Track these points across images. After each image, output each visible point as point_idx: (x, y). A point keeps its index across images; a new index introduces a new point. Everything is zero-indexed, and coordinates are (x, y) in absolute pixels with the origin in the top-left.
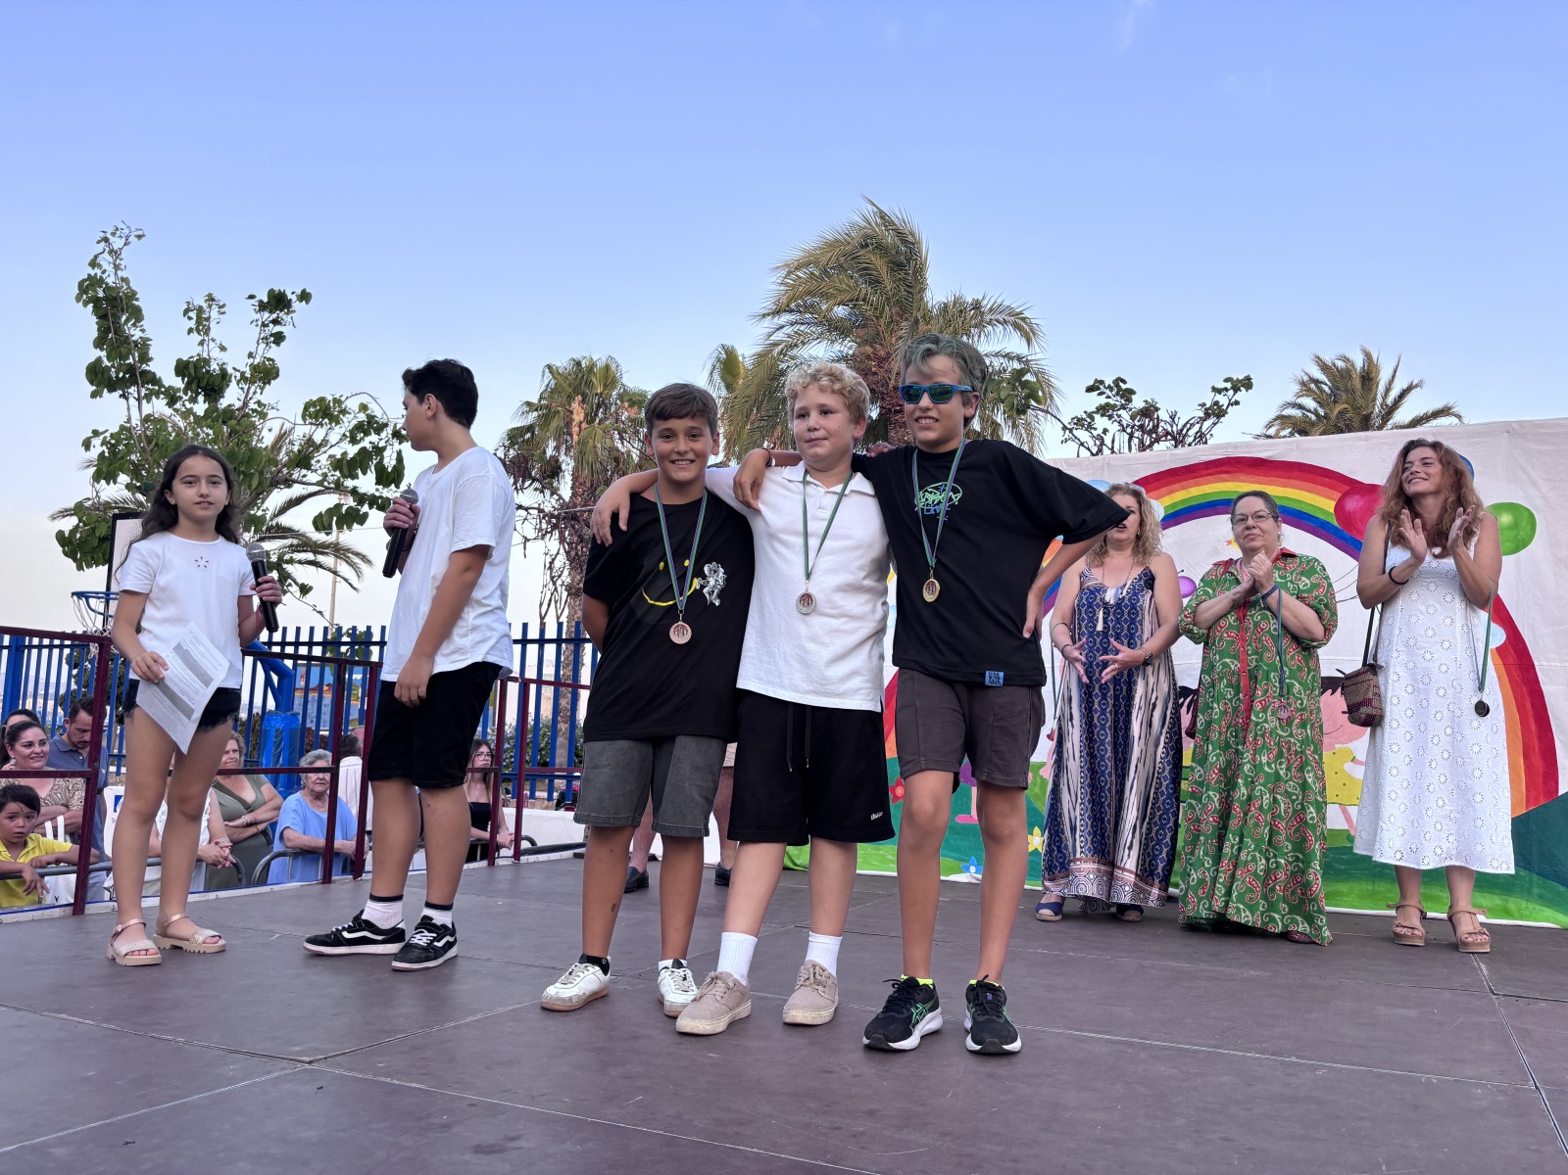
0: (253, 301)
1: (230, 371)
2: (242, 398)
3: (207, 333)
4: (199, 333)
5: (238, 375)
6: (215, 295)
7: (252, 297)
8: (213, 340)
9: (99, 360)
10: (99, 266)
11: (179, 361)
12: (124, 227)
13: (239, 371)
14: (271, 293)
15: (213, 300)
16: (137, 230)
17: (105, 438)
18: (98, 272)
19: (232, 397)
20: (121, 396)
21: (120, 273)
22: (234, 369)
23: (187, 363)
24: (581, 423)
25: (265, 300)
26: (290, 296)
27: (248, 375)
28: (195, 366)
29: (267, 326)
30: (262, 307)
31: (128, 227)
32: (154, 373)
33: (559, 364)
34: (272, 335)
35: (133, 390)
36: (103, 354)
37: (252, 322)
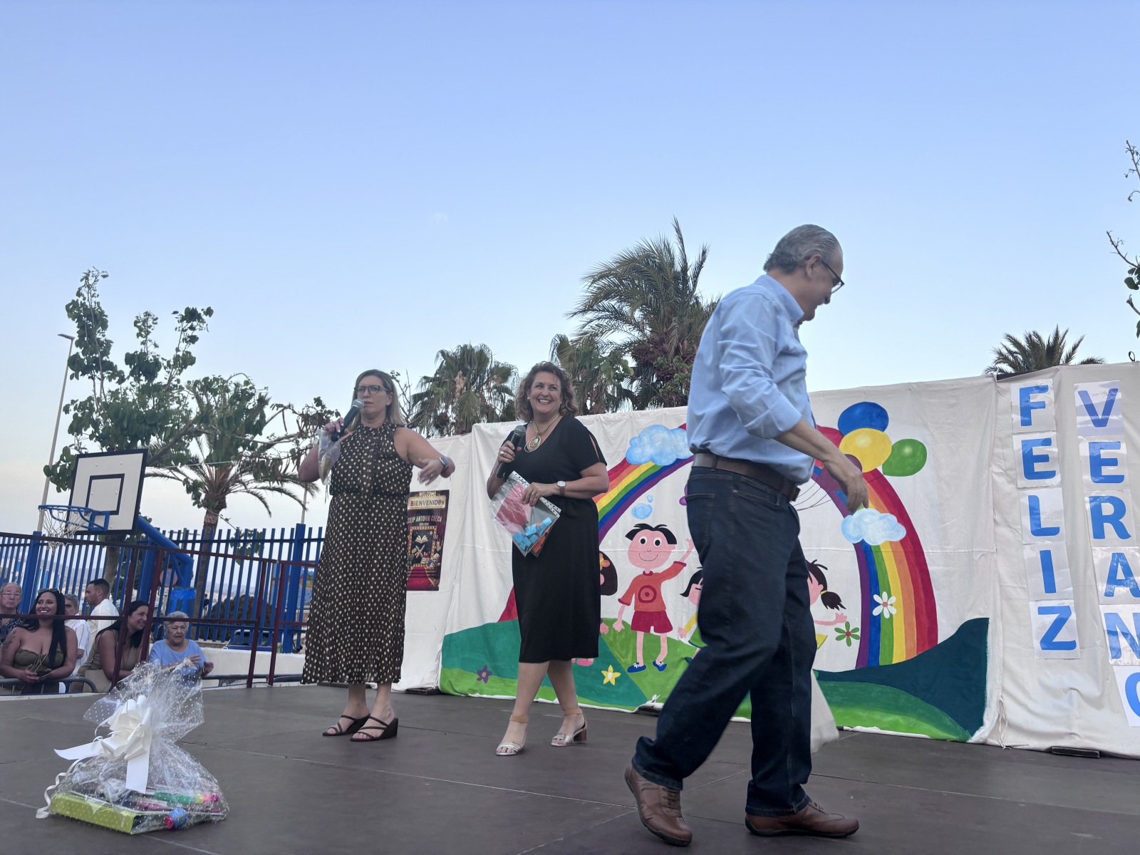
0: (176, 315)
1: (160, 360)
2: (168, 378)
3: (146, 337)
4: (142, 336)
5: (165, 364)
6: (152, 312)
7: (175, 313)
8: (150, 341)
9: (78, 353)
10: (83, 295)
11: (127, 355)
12: (94, 270)
13: (166, 360)
14: (187, 310)
15: (149, 315)
16: (103, 272)
17: (76, 405)
18: (81, 299)
19: (162, 377)
20: (89, 378)
21: (94, 299)
22: (163, 359)
23: (133, 355)
24: (462, 389)
25: (184, 315)
26: (199, 311)
27: (172, 363)
28: (138, 357)
29: (186, 330)
30: (183, 319)
31: (97, 270)
32: (112, 363)
33: (449, 350)
34: (189, 337)
35: (98, 375)
36: (79, 350)
37: (176, 329)
